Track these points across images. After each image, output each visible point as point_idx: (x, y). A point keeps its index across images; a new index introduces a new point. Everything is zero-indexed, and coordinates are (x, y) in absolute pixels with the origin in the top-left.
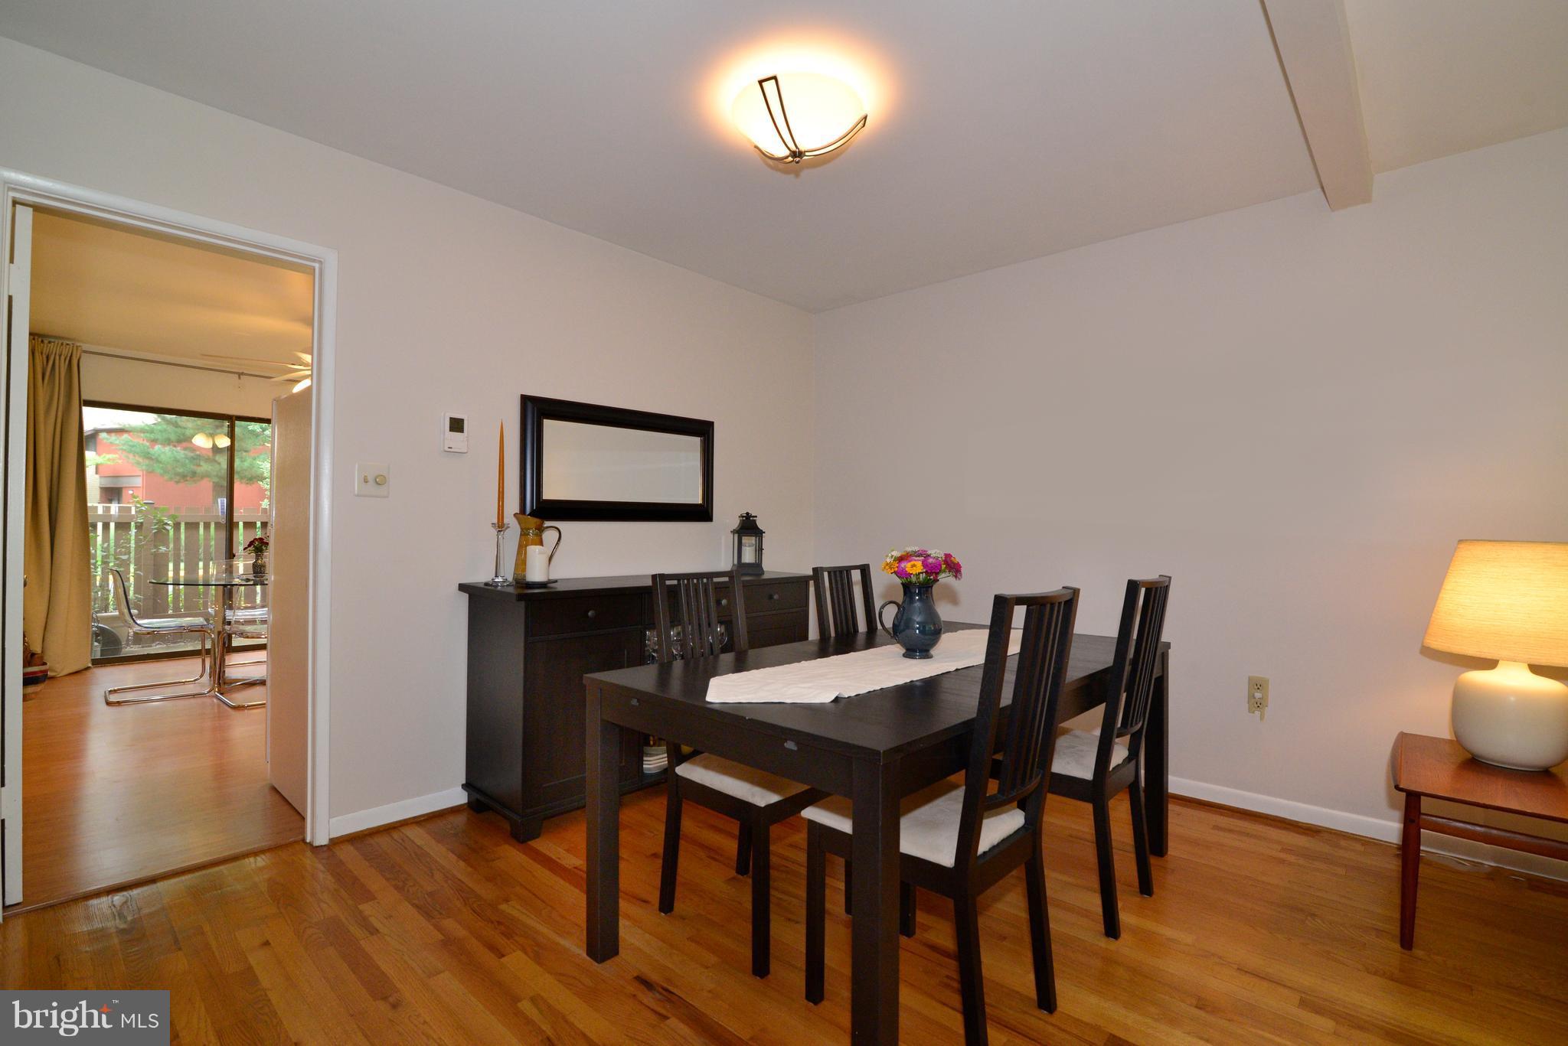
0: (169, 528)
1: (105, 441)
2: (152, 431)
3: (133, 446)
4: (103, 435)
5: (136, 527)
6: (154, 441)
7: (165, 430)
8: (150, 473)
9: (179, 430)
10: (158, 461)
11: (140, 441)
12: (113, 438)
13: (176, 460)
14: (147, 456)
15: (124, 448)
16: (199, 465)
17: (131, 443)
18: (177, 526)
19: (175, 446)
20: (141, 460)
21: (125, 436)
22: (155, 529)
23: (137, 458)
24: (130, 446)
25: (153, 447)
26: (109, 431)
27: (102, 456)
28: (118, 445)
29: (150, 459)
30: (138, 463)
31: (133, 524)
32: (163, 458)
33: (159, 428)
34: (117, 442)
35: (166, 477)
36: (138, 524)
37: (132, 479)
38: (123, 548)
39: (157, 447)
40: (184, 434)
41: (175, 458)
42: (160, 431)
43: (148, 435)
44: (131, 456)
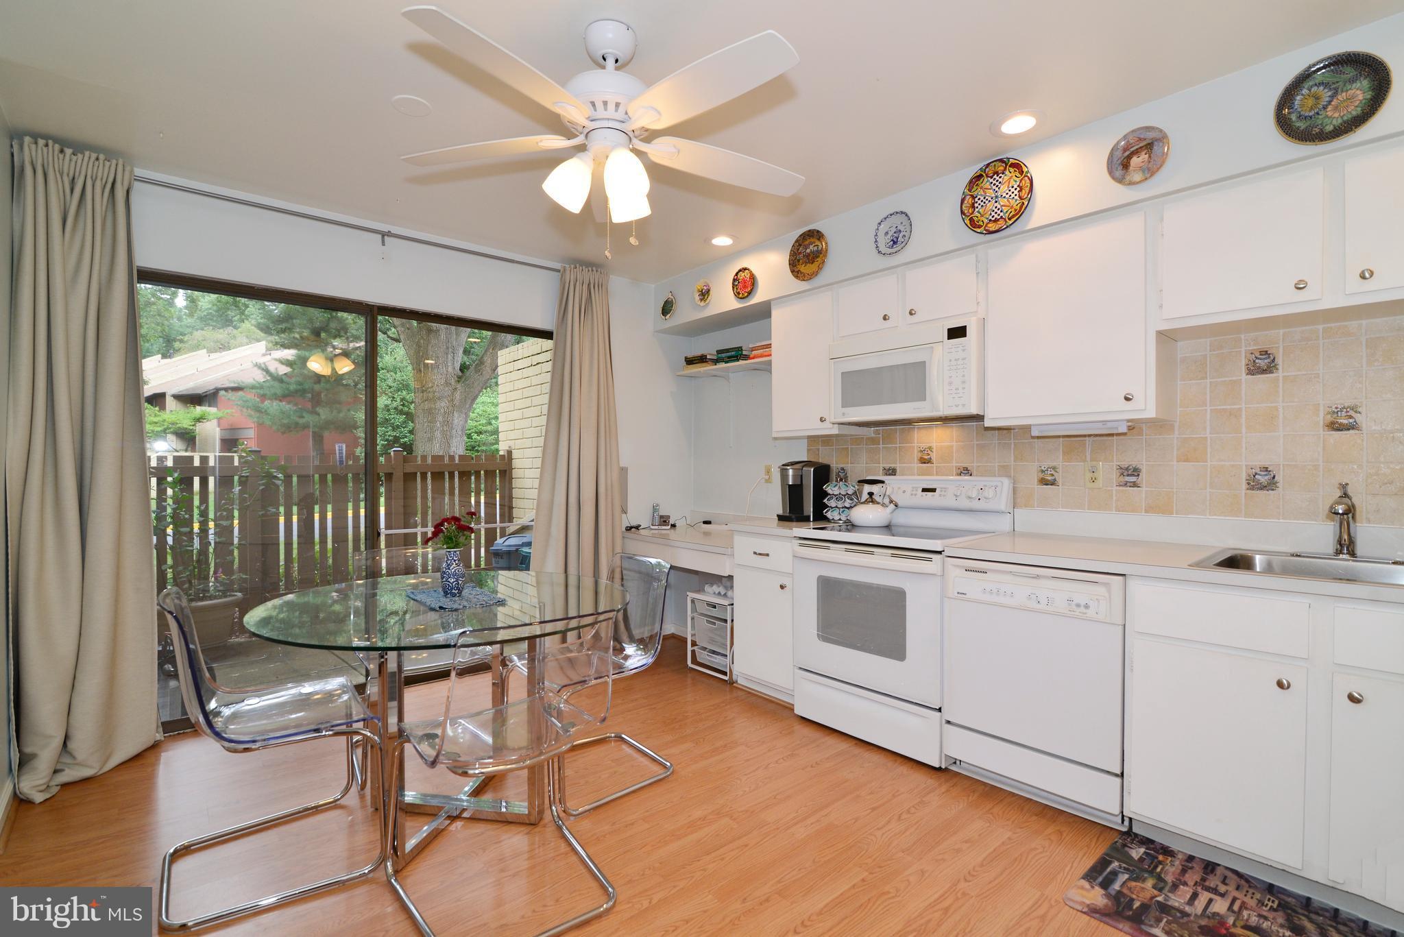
0: (279, 482)
1: (223, 398)
2: (261, 387)
3: (247, 401)
4: (222, 393)
5: (241, 483)
6: (263, 397)
7: (272, 387)
8: (260, 425)
9: (284, 386)
10: (266, 413)
11: (250, 396)
12: (230, 395)
13: (283, 412)
14: (258, 410)
15: (239, 403)
16: (303, 417)
17: (244, 399)
18: (288, 478)
19: (281, 401)
20: (253, 413)
21: (240, 393)
22: (263, 484)
23: (249, 411)
24: (244, 401)
25: (263, 402)
26: (226, 389)
27: (222, 412)
28: (234, 401)
29: (260, 412)
30: (250, 416)
31: (236, 478)
32: (271, 411)
33: (268, 384)
34: (233, 398)
35: (275, 428)
36: (243, 479)
37: (246, 431)
38: (224, 510)
39: (267, 403)
40: (288, 389)
41: (281, 410)
42: (269, 387)
43: (258, 391)
44: (245, 410)
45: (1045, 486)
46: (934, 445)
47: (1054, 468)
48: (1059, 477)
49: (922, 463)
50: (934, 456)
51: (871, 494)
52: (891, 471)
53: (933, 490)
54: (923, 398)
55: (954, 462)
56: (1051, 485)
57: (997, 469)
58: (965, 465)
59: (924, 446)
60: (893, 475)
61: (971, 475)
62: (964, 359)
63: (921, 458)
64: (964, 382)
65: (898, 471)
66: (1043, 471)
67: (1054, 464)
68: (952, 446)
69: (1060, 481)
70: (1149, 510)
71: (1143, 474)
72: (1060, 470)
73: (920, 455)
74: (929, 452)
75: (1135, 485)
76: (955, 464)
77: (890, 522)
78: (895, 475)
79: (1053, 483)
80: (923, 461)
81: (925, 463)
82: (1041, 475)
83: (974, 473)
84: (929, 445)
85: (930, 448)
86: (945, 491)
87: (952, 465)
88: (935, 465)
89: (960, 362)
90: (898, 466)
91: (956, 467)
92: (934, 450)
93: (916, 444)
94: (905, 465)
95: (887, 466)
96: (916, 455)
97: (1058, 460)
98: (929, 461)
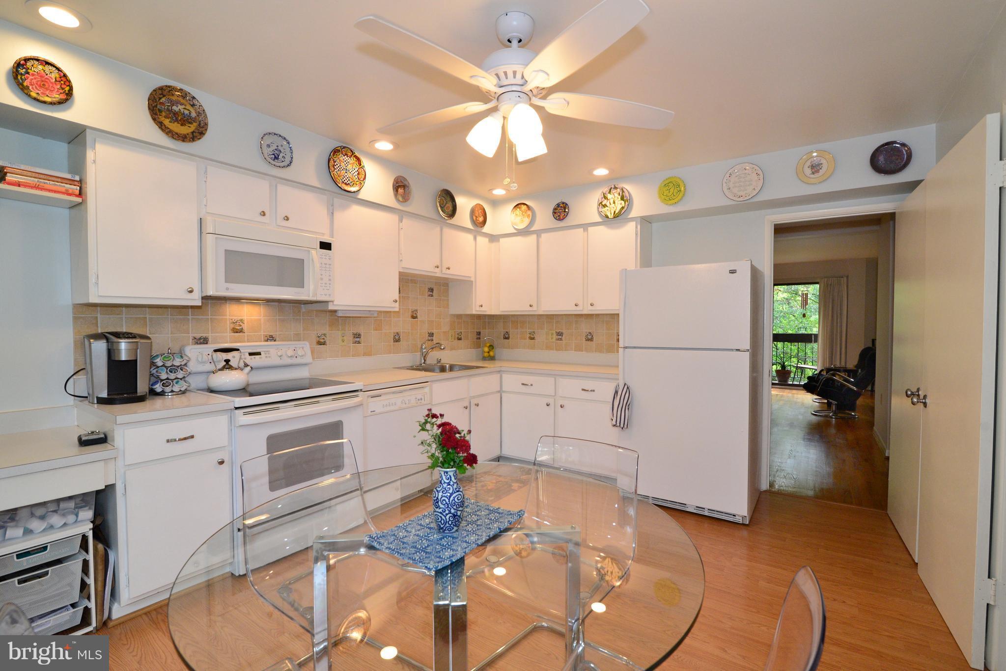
45: (320, 346)
46: (245, 318)
47: (325, 335)
48: (327, 340)
49: (235, 332)
50: (245, 327)
51: (227, 361)
52: (202, 341)
53: (259, 354)
54: (302, 286)
55: (262, 331)
56: (323, 345)
57: (292, 336)
58: (271, 334)
59: (235, 318)
60: (204, 343)
61: (275, 341)
62: (330, 265)
63: (233, 328)
64: (330, 280)
65: (210, 340)
66: (319, 337)
67: (325, 332)
68: (260, 320)
69: (328, 342)
70: (365, 354)
71: (362, 337)
72: (328, 336)
73: (232, 326)
74: (241, 324)
75: (359, 343)
76: (263, 333)
77: (248, 382)
78: (207, 343)
79: (324, 344)
80: (235, 331)
81: (237, 332)
82: (318, 339)
83: (278, 339)
84: (240, 318)
85: (242, 320)
86: (269, 354)
87: (260, 333)
88: (246, 334)
89: (327, 266)
90: (210, 336)
91: (263, 335)
92: (245, 322)
93: (228, 317)
94: (217, 334)
95: (198, 336)
96: (229, 326)
97: (326, 330)
98: (241, 331)
